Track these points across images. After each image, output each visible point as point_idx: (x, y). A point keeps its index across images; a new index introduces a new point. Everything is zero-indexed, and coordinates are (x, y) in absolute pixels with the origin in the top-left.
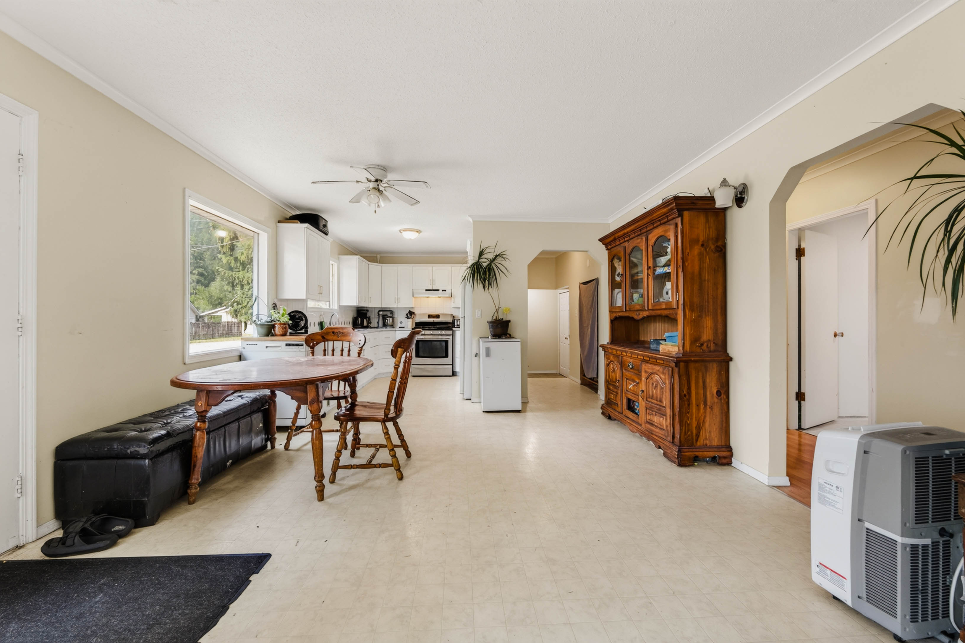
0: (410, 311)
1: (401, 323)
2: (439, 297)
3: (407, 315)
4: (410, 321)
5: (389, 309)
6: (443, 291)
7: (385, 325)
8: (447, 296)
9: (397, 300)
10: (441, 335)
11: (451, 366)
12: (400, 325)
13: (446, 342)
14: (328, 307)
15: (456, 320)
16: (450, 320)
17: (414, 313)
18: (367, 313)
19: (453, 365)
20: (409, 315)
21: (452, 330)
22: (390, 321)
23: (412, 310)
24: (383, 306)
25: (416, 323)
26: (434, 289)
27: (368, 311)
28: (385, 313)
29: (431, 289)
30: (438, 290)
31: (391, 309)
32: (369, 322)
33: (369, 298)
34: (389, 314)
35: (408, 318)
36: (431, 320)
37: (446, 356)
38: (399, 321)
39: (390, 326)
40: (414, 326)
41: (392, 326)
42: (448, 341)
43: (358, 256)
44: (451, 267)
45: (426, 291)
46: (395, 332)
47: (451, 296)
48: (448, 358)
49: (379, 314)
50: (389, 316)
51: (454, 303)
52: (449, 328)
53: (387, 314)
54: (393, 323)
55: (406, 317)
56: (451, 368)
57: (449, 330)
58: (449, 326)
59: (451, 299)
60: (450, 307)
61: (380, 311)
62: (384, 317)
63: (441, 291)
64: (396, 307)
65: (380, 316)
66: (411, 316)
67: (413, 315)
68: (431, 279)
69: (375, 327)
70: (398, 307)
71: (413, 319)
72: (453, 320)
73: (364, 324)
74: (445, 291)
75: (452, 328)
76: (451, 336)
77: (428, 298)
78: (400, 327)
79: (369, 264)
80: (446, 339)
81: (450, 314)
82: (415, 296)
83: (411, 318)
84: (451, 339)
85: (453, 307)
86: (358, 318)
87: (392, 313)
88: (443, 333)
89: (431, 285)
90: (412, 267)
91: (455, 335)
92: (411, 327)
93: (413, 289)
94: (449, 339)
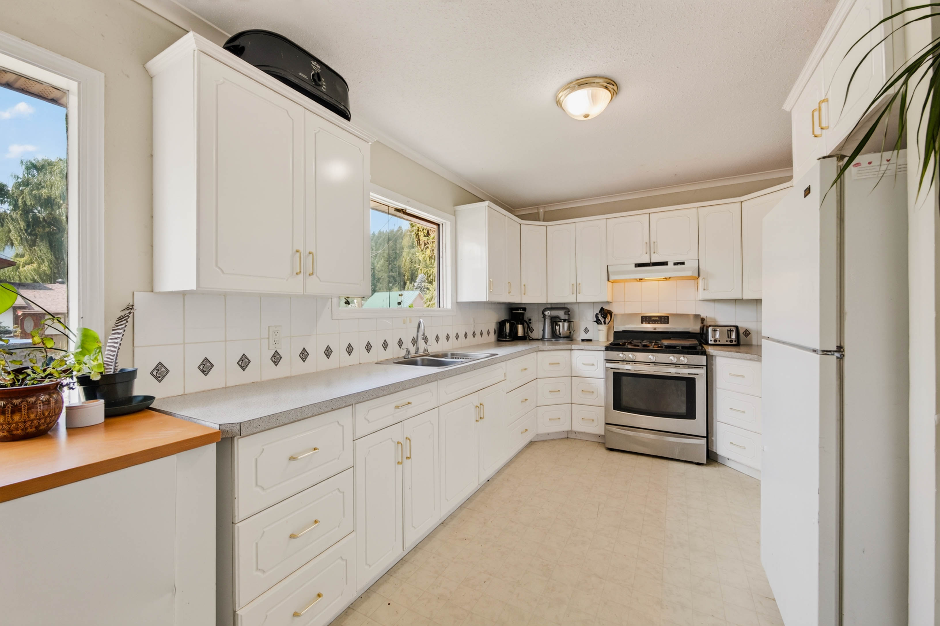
0: (602, 309)
1: (586, 331)
2: (666, 279)
3: (597, 316)
4: (603, 328)
5: (563, 306)
6: (675, 264)
7: (555, 335)
8: (689, 274)
9: (576, 288)
10: (676, 365)
11: (704, 441)
12: (583, 336)
13: (690, 382)
15: (710, 329)
16: (695, 327)
17: (610, 313)
18: (523, 314)
19: (707, 437)
20: (600, 318)
21: (704, 353)
22: (563, 328)
23: (606, 307)
24: (549, 301)
25: (615, 333)
26: (653, 261)
27: (524, 309)
28: (555, 313)
29: (647, 261)
30: (665, 264)
31: (566, 306)
32: (528, 328)
34: (561, 314)
35: (598, 322)
36: (649, 327)
37: (690, 414)
38: (582, 329)
39: (564, 337)
40: (612, 339)
41: (569, 337)
42: (694, 379)
43: (487, 203)
44: (696, 210)
45: (636, 267)
46: (570, 351)
47: (697, 275)
48: (696, 420)
49: (544, 316)
50: (561, 320)
51: (704, 290)
52: (696, 349)
53: (559, 315)
54: (570, 333)
55: (595, 320)
56: (703, 444)
57: (697, 353)
58: (694, 342)
59: (696, 280)
60: (695, 299)
61: (547, 309)
62: (553, 320)
63: (671, 264)
64: (574, 301)
65: (547, 320)
66: (605, 318)
67: (609, 316)
68: (648, 241)
69: (538, 340)
70: (578, 301)
71: (608, 324)
72: (702, 329)
73: (518, 334)
74: (683, 263)
75: (702, 349)
76: (703, 368)
77: (640, 282)
78: (583, 340)
79: (520, 224)
80: (689, 374)
81: (695, 314)
82: (612, 278)
83: (605, 323)
84: (702, 375)
85: (701, 299)
86: (508, 323)
87: (569, 313)
88: (682, 360)
89: (646, 253)
90: (605, 220)
91: (714, 367)
92: (606, 340)
93: (608, 266)
94: (698, 374)
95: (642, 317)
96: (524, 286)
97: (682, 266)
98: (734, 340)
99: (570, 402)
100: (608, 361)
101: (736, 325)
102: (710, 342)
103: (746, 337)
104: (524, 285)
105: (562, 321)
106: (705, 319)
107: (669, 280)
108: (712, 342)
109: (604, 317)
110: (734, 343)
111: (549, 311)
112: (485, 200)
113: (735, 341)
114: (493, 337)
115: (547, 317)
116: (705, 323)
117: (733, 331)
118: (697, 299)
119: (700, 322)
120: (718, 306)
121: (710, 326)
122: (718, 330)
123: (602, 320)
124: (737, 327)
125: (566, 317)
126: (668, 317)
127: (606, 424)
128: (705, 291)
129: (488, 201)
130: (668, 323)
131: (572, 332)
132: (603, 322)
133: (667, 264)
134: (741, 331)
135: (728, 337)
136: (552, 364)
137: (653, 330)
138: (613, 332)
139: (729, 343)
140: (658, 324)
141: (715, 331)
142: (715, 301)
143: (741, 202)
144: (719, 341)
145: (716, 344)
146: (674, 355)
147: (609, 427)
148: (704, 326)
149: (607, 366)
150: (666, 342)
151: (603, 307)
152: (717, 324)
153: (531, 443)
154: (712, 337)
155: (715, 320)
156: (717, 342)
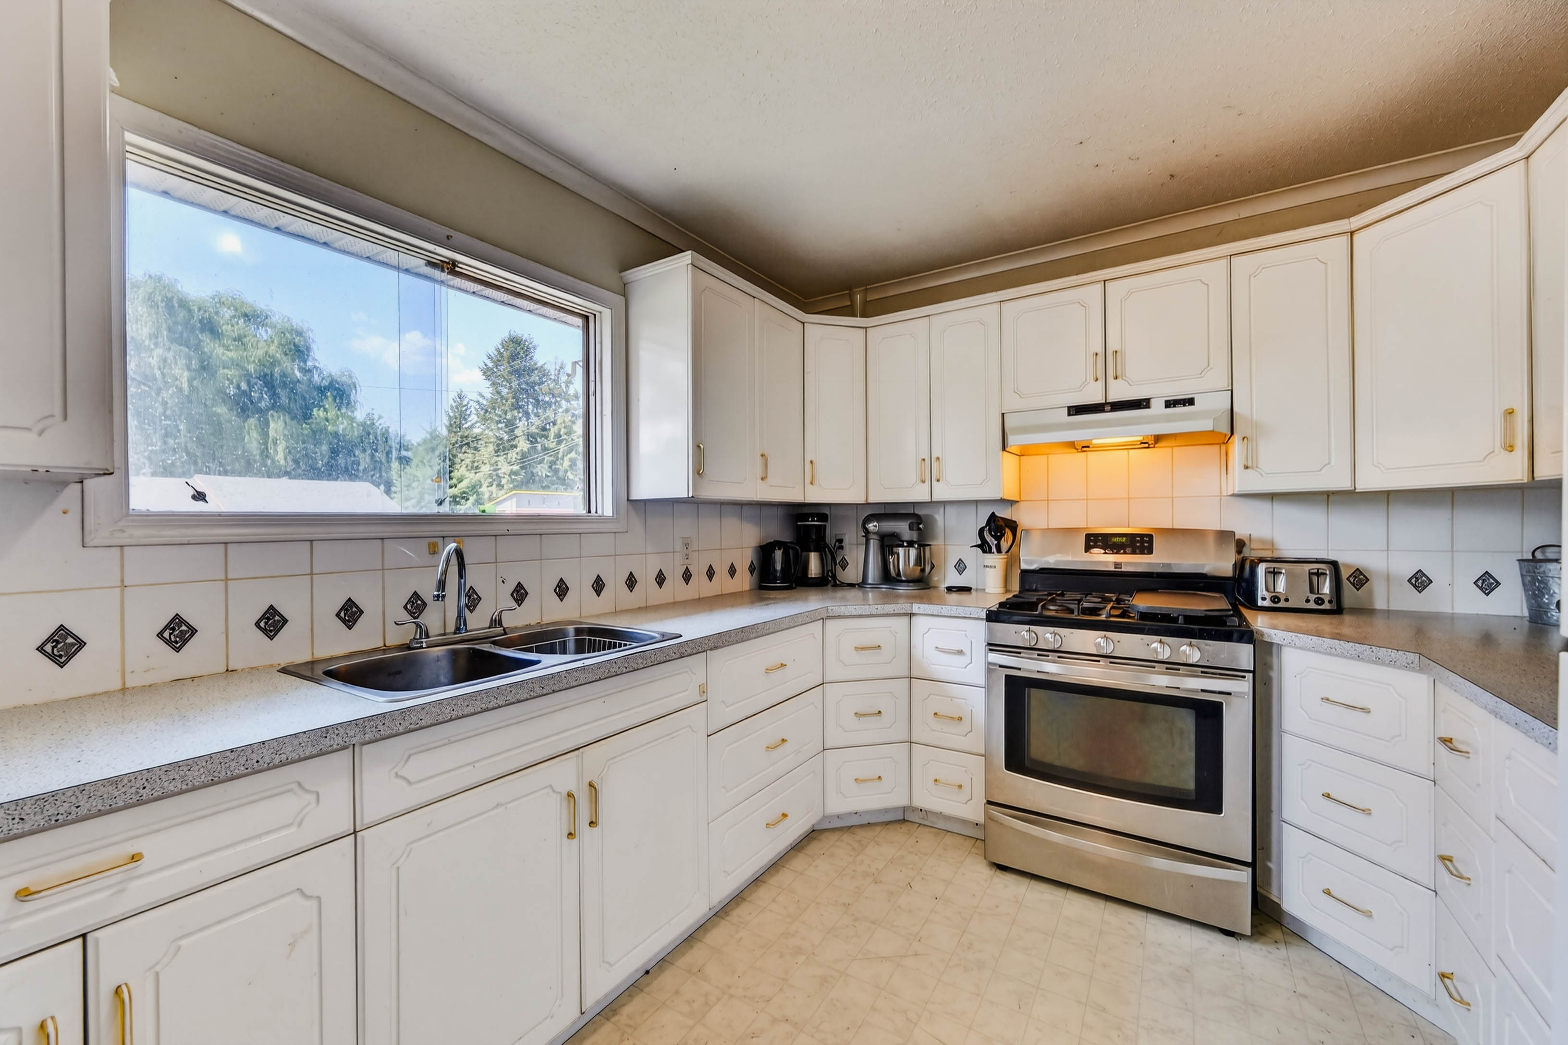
0: (993, 518)
1: (961, 567)
2: (1148, 443)
3: (982, 533)
4: (996, 560)
6: (1169, 404)
7: (889, 578)
8: (1206, 425)
9: (931, 469)
10: (1172, 666)
11: (1244, 876)
12: (953, 579)
13: (1209, 714)
14: (583, 512)
15: (1261, 569)
16: (1221, 564)
17: (1013, 526)
18: (823, 527)
19: (1253, 864)
20: (991, 536)
21: (1247, 636)
22: (905, 560)
23: (1003, 513)
24: (874, 498)
25: (1024, 573)
26: (1112, 398)
27: (823, 517)
28: (890, 526)
29: (1097, 398)
30: (1142, 403)
31: (915, 509)
33: (808, 465)
34: (902, 528)
35: (984, 547)
36: (1103, 560)
38: (951, 563)
39: (908, 581)
40: (1016, 587)
41: (921, 582)
42: (1218, 706)
43: (687, 257)
44: (1224, 262)
45: (1069, 414)
46: (907, 619)
47: (1225, 429)
48: (1222, 815)
49: (867, 532)
50: (903, 542)
51: (1246, 467)
52: (1224, 624)
53: (897, 530)
54: (923, 570)
55: (979, 542)
56: (1244, 883)
57: (1227, 637)
58: (1217, 603)
59: (1223, 447)
60: (1221, 492)
61: (871, 517)
62: (887, 541)
63: (1158, 406)
64: (927, 498)
65: (872, 541)
66: (998, 539)
67: (1009, 534)
68: (1100, 349)
69: (852, 585)
70: (936, 498)
71: (1007, 552)
72: (1239, 566)
73: (810, 572)
74: (1191, 402)
75: (1240, 626)
76: (1244, 677)
77: (1085, 453)
78: (950, 589)
79: (803, 323)
80: (1203, 691)
81: (1219, 529)
82: (1012, 440)
83: (999, 551)
84: (1239, 695)
85: (1236, 492)
86: (779, 549)
87: (921, 526)
88: (1184, 652)
89: (1097, 380)
90: (997, 306)
91: (1274, 674)
92: (1001, 590)
93: (1003, 414)
94: (1229, 694)
95: (1088, 536)
96: (810, 465)
97: (1188, 409)
98: (1326, 599)
99: (906, 738)
100: (993, 647)
101: (1332, 557)
102: (1260, 603)
103: (1358, 590)
104: (811, 462)
105: (905, 544)
106: (1247, 542)
107: (1154, 447)
108: (1267, 603)
109: (994, 537)
110: (1326, 606)
111: (875, 523)
112: (685, 250)
113: (1330, 602)
114: (744, 581)
115: (871, 536)
116: (1246, 552)
117: (1325, 574)
118: (1224, 493)
119: (1233, 549)
120: (1283, 511)
121: (1262, 560)
122: (1283, 571)
123: (993, 542)
124: (1334, 564)
125: (914, 536)
126: (1150, 537)
127: (989, 803)
128: (1248, 471)
129: (690, 252)
130: (1150, 552)
131: (928, 569)
132: (994, 549)
133: (1148, 406)
134: (1345, 574)
135: (1312, 591)
136: (863, 649)
137: (1112, 569)
138: (1019, 571)
139: (1312, 605)
140: (1125, 553)
141: (1275, 573)
142: (1272, 497)
143: (1352, 233)
144: (1287, 600)
145: (1277, 608)
146: (1164, 638)
147: (995, 812)
148: (1244, 560)
149: (990, 660)
150: (1143, 602)
151: (996, 514)
152: (1276, 555)
153: (813, 835)
154: (1267, 589)
155: (1272, 545)
156: (1279, 600)
